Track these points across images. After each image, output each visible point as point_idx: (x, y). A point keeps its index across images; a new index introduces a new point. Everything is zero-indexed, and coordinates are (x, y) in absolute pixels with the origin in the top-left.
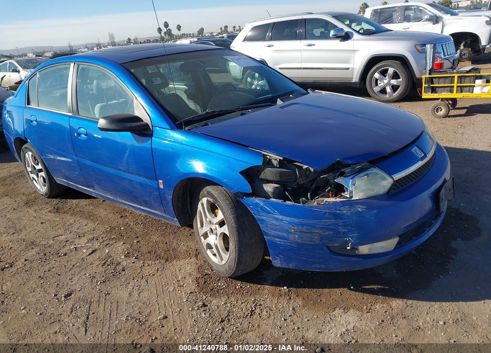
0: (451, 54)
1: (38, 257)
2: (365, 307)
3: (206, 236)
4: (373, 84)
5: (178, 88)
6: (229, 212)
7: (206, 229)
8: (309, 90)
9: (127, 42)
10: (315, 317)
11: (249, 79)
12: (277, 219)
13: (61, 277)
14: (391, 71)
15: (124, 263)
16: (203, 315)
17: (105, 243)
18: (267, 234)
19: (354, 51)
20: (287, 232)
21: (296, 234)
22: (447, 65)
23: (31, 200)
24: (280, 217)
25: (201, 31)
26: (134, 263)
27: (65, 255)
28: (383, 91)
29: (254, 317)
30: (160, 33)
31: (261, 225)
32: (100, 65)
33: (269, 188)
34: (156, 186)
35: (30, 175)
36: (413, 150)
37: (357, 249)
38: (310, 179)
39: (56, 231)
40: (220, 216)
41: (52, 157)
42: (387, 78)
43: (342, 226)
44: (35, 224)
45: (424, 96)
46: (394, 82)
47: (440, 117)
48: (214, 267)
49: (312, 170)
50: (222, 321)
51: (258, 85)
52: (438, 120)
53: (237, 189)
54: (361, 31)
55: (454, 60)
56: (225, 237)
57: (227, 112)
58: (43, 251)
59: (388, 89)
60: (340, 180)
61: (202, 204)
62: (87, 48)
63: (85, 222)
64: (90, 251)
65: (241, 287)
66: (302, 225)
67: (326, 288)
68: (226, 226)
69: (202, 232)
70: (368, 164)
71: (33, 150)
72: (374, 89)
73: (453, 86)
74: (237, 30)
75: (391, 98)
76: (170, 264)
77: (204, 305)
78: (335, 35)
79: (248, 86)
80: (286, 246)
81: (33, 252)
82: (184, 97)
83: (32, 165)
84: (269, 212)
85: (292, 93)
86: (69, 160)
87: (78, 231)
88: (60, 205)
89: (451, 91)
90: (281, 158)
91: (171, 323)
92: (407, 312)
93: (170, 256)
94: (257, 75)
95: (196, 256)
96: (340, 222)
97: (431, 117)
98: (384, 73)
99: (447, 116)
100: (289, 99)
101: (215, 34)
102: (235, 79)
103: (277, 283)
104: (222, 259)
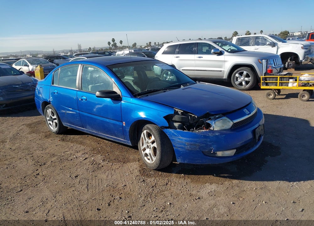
0: (279, 65)
1: (58, 161)
2: (220, 183)
3: (144, 150)
4: (235, 80)
5: (128, 79)
6: (157, 136)
7: (145, 146)
8: (197, 82)
9: (89, 49)
10: (196, 186)
11: (165, 75)
12: (180, 139)
13: (71, 169)
14: (245, 73)
15: (103, 164)
16: (144, 185)
17: (91, 155)
18: (175, 146)
19: (225, 61)
20: (185, 145)
21: (188, 146)
22: (275, 71)
23: (48, 135)
24: (181, 138)
25: (135, 45)
26: (107, 164)
27: (71, 160)
28: (241, 84)
29: (168, 186)
30: (110, 45)
31: (172, 142)
32: (95, 66)
33: (176, 125)
34: (122, 125)
35: (48, 122)
36: (244, 110)
37: (216, 154)
38: (195, 121)
39: (64, 149)
40: (153, 138)
41: (64, 111)
42: (243, 77)
43: (209, 142)
44: (53, 146)
45: (262, 87)
46: (247, 79)
47: (270, 99)
48: (148, 165)
49: (196, 117)
50: (153, 187)
51: (169, 79)
52: (269, 100)
53: (161, 125)
54: (229, 50)
55: (280, 68)
56: (155, 149)
57: (157, 91)
58: (60, 158)
59: (244, 83)
60: (209, 121)
61: (144, 134)
62: (64, 52)
63: (79, 146)
64: (84, 158)
65: (161, 174)
66: (191, 141)
67: (202, 175)
68: (155, 143)
69: (142, 148)
70: (222, 115)
71: (52, 108)
72: (235, 83)
73: (277, 83)
74: (157, 45)
75: (245, 88)
76: (126, 165)
77: (144, 181)
78: (214, 52)
79: (164, 79)
80: (184, 152)
81: (55, 158)
82: (132, 84)
83: (50, 116)
84: (176, 136)
85: (188, 83)
86: (74, 113)
87: (76, 150)
88: (64, 138)
89: (276, 85)
90: (182, 111)
91: (128, 187)
92: (240, 185)
93: (125, 161)
94: (169, 73)
95: (139, 161)
96: (208, 140)
97: (266, 99)
98: (241, 74)
99: (274, 99)
100: (187, 85)
101: (143, 47)
102: (157, 75)
103: (179, 173)
104: (152, 160)
